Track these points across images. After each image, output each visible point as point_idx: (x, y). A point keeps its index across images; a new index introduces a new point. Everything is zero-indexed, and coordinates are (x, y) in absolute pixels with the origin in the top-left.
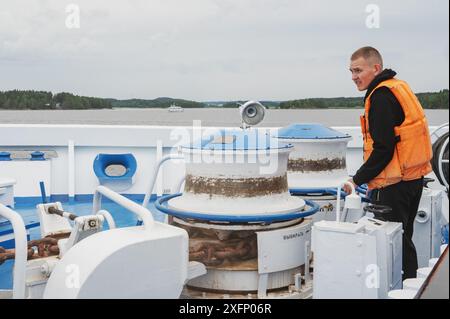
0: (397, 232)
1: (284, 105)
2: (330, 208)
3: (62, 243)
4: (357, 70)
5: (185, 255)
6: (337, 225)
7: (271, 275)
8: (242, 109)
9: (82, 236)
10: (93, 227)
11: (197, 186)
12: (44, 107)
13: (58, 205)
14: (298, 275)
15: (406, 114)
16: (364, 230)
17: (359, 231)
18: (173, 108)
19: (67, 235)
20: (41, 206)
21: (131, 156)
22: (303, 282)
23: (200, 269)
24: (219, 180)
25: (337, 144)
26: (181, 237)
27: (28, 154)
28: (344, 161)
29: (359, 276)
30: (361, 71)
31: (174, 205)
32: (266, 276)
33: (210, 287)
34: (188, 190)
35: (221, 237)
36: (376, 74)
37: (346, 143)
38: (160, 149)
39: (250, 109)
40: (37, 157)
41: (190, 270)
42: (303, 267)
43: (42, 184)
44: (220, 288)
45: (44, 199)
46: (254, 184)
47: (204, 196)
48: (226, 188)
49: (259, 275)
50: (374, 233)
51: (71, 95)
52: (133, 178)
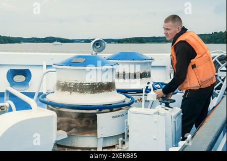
0: (178, 114)
1: (120, 41)
2: (141, 100)
4: (167, 29)
5: (55, 127)
6: (142, 110)
7: (105, 139)
8: (92, 43)
10: (3, 110)
14: (121, 139)
15: (197, 52)
16: (158, 113)
17: (155, 114)
18: (56, 43)
21: (28, 70)
22: (124, 143)
23: (63, 135)
24: (76, 84)
25: (146, 63)
28: (150, 73)
29: (155, 139)
30: (170, 30)
31: (49, 98)
32: (102, 139)
33: (70, 145)
34: (58, 90)
35: (74, 116)
36: (178, 32)
37: (151, 63)
38: (45, 67)
39: (97, 43)
41: (58, 136)
42: (124, 134)
46: (96, 86)
47: (67, 93)
48: (80, 89)
49: (98, 139)
50: (164, 115)
52: (30, 83)
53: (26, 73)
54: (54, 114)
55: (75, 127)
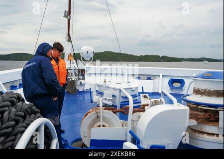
3: (146, 107)
5: (188, 116)
9: (152, 105)
10: (156, 103)
11: (197, 92)
12: (157, 61)
13: (147, 95)
18: (205, 62)
19: (147, 105)
20: (141, 95)
21: (183, 80)
23: (194, 122)
24: (205, 90)
26: (187, 110)
27: (146, 77)
31: (188, 98)
33: (199, 130)
34: (194, 93)
40: (149, 78)
41: (190, 122)
43: (142, 87)
44: (203, 131)
45: (143, 93)
47: (200, 96)
48: (208, 93)
49: (219, 128)
51: (167, 57)
52: (183, 88)
53: (181, 82)
54: (188, 108)
55: (201, 118)
